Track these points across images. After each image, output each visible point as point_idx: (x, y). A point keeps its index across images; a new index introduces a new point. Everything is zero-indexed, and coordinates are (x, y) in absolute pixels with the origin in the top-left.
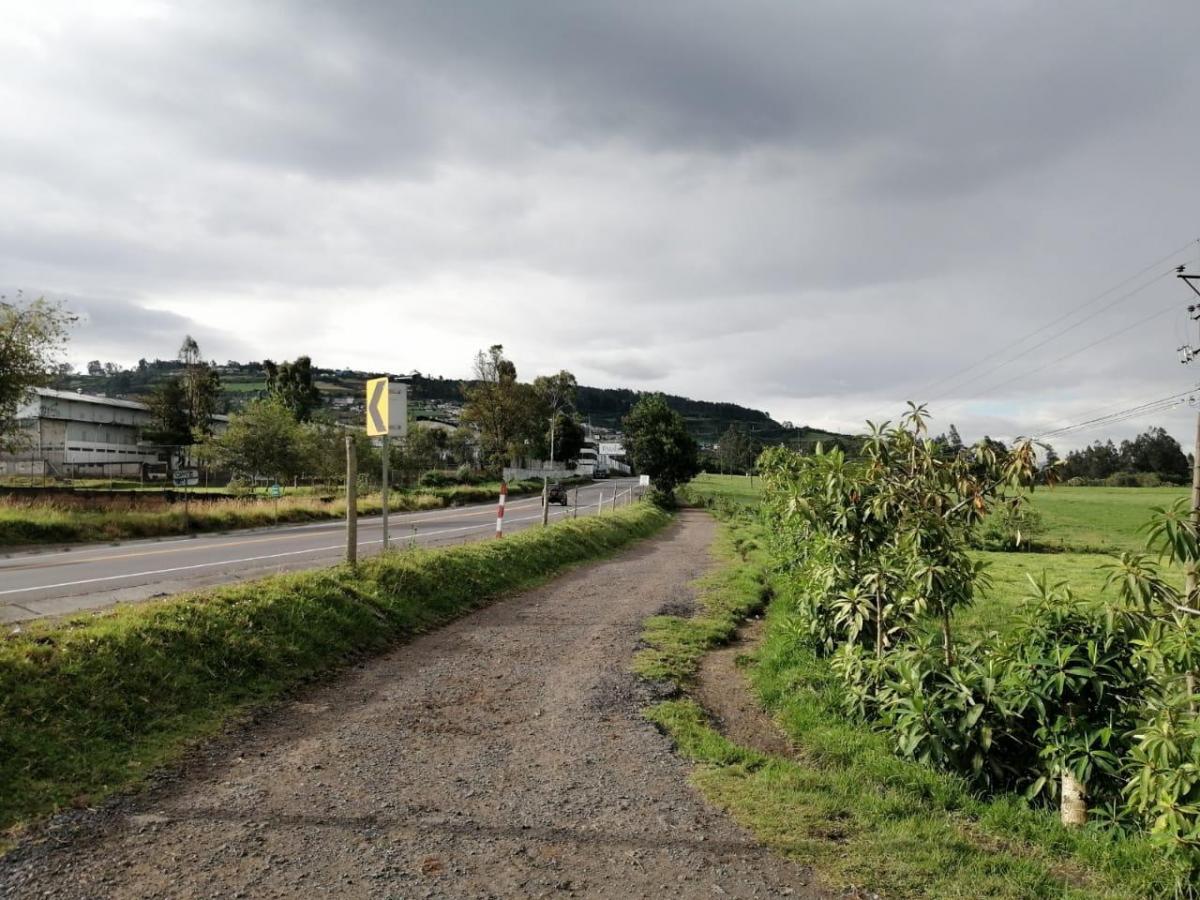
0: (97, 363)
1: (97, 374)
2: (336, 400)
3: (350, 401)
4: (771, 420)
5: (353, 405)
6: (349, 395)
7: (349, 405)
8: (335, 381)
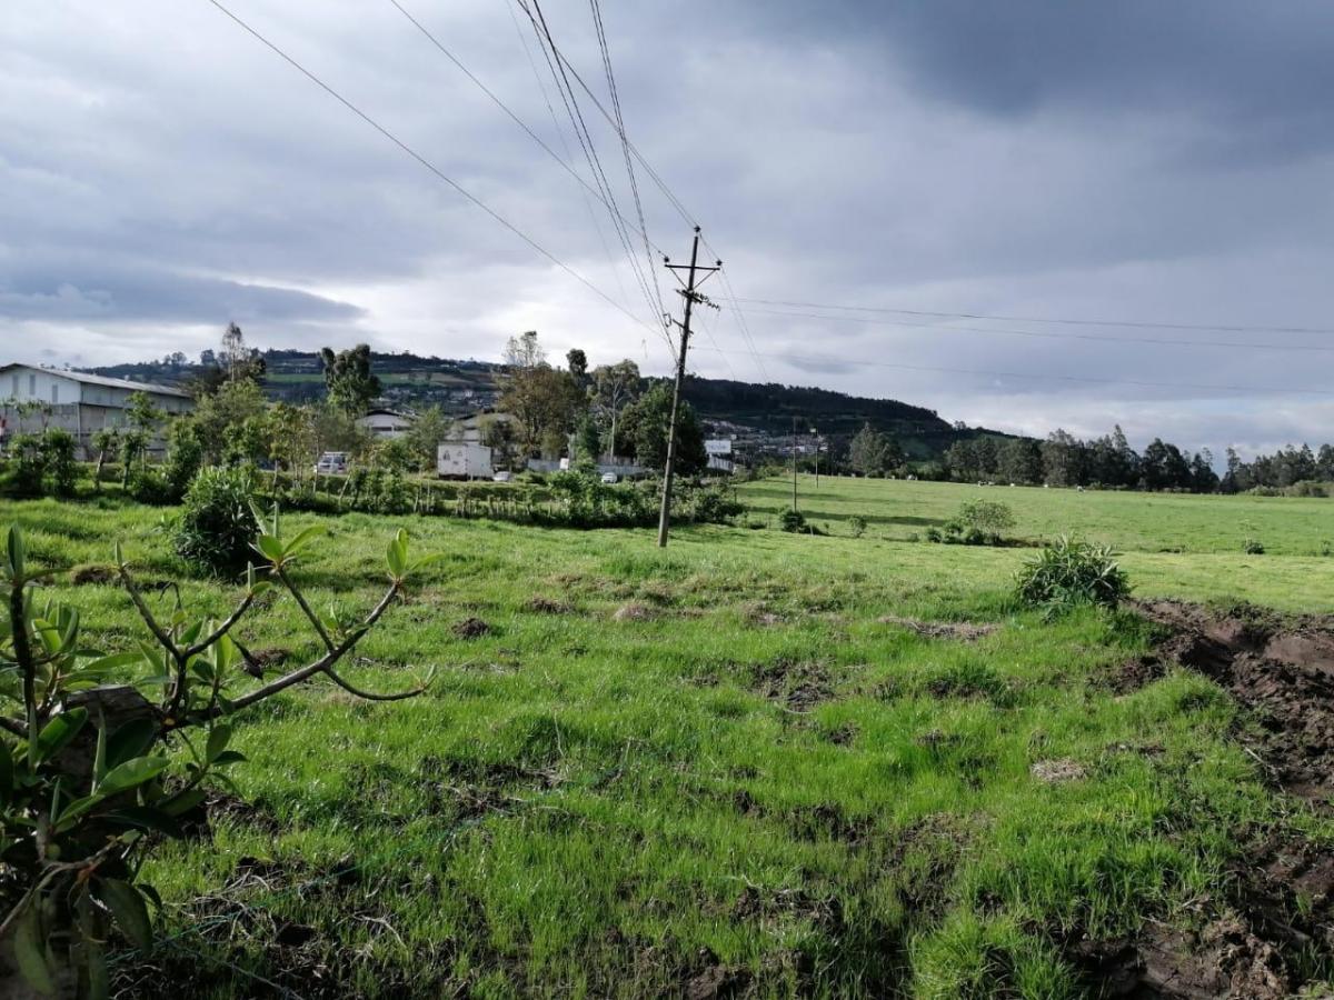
0: (210, 352)
1: (211, 364)
2: (454, 394)
3: (469, 394)
4: (939, 419)
5: (471, 399)
6: (468, 387)
7: (468, 399)
8: (456, 373)
